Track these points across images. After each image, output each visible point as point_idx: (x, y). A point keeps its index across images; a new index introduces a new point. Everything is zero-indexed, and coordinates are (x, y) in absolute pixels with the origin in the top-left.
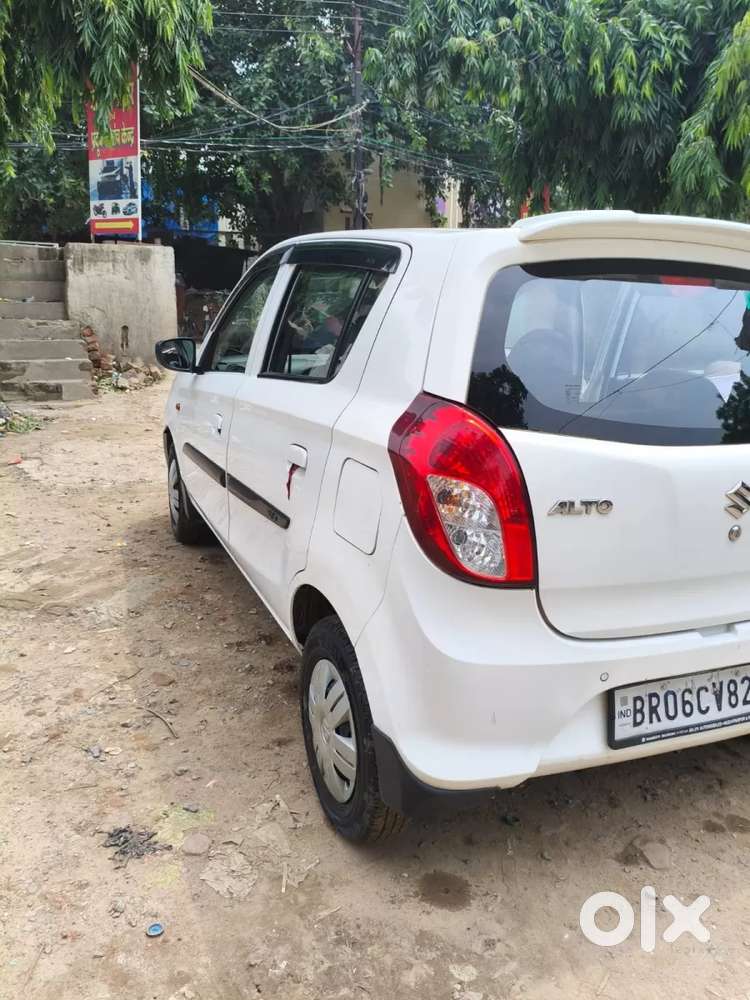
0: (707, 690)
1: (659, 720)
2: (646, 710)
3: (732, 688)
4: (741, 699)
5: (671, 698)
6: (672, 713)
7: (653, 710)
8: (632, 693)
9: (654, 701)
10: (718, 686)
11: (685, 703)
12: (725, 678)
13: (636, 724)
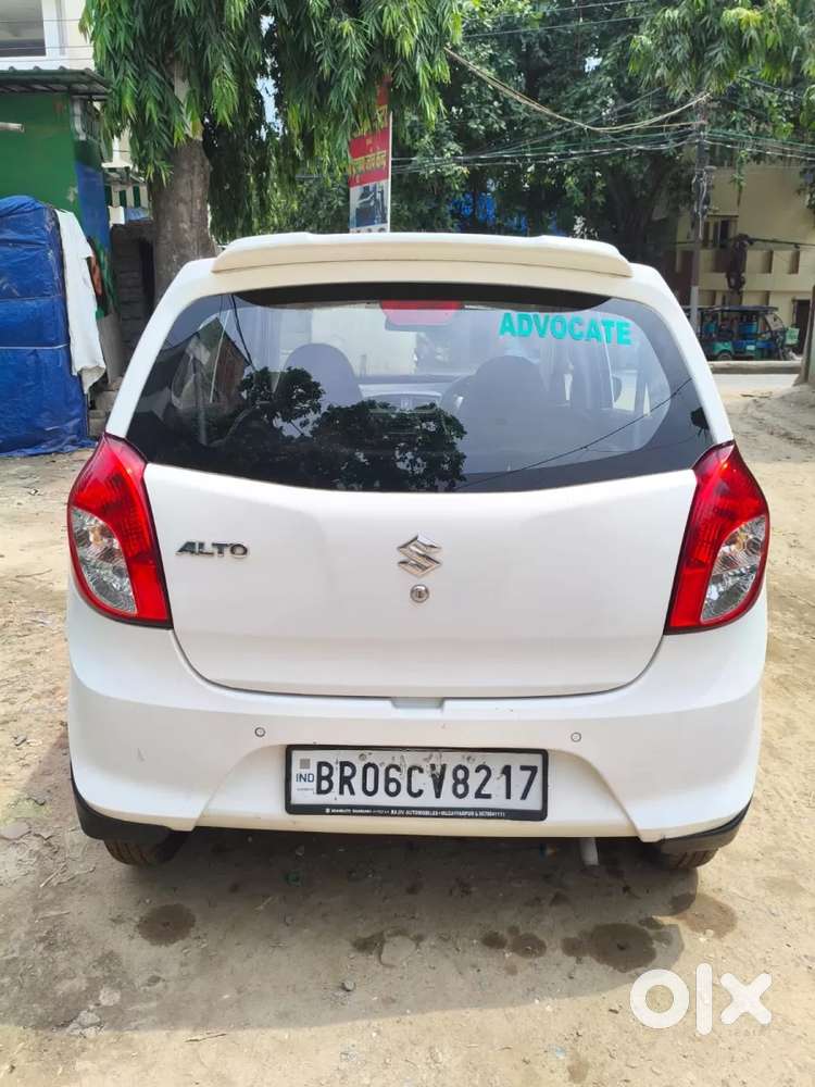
0: (421, 771)
1: (352, 792)
2: (336, 778)
3: (461, 774)
4: (473, 789)
5: (371, 772)
6: (370, 787)
7: (345, 780)
8: (316, 757)
9: (348, 771)
10: (438, 769)
11: (388, 780)
12: (452, 761)
13: (320, 791)
